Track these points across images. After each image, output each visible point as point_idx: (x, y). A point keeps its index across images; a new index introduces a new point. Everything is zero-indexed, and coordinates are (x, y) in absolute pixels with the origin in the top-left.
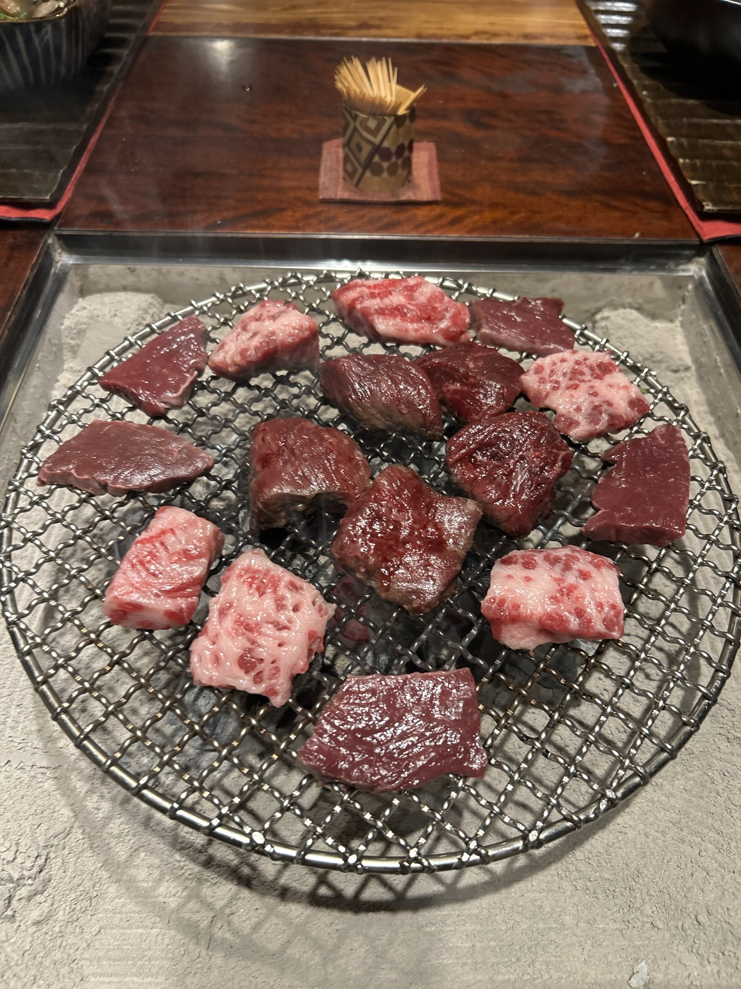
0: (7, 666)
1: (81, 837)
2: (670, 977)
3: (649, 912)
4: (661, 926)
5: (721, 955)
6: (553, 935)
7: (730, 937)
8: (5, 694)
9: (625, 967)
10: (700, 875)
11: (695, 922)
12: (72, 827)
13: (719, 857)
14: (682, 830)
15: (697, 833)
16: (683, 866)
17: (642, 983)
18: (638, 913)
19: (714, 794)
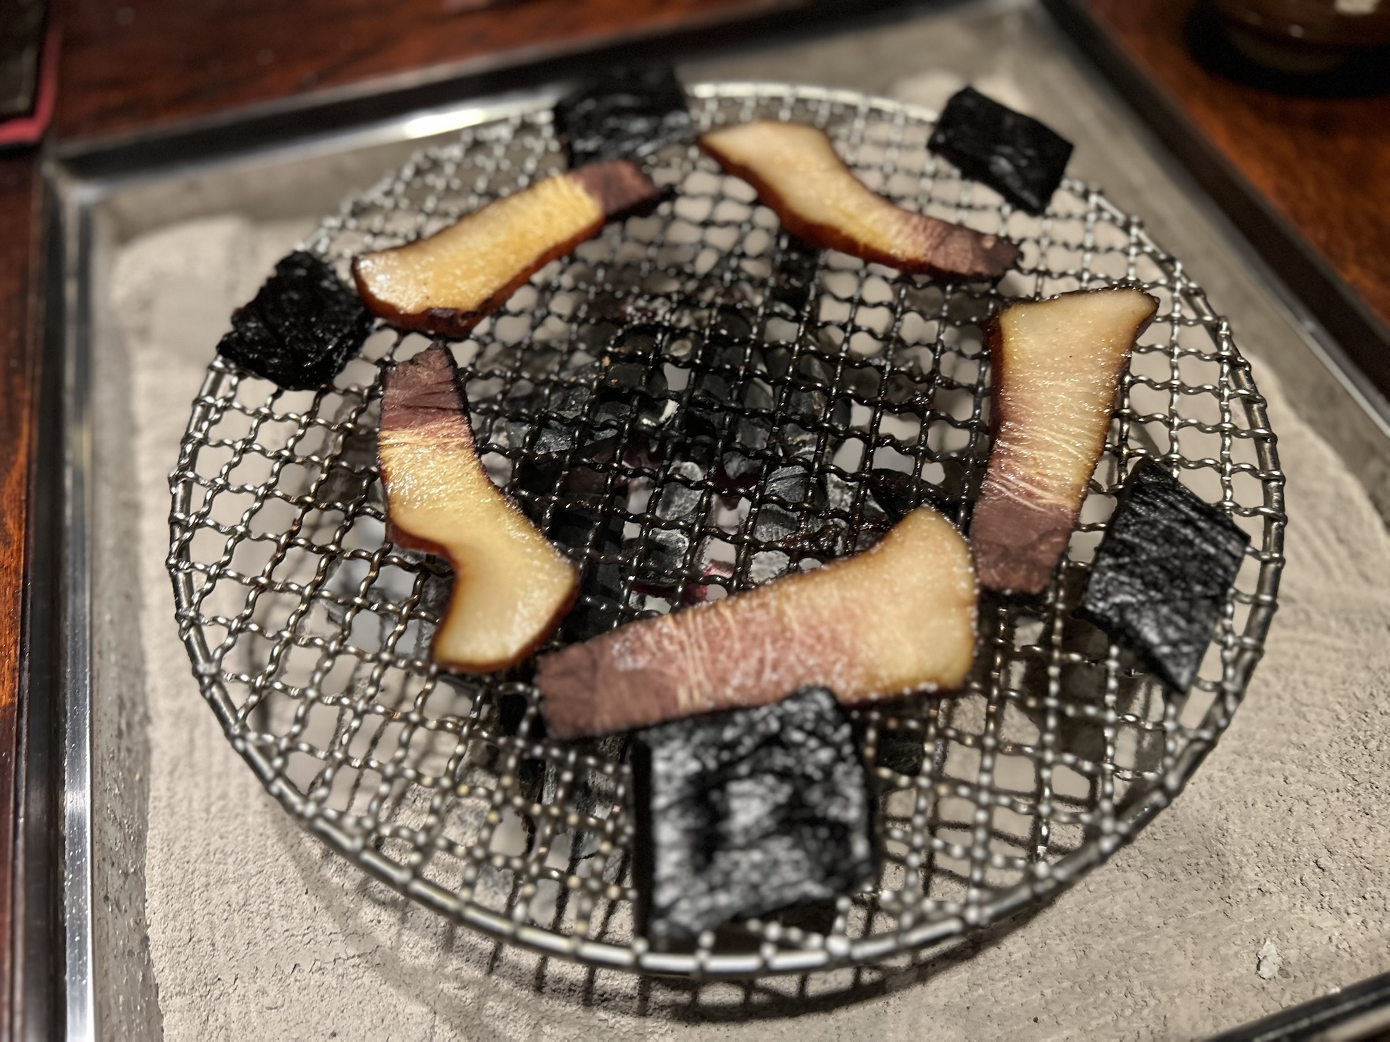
0: (239, 831)
1: (451, 1035)
2: (1306, 949)
3: (1252, 875)
4: (1273, 889)
5: (1361, 900)
6: (1142, 947)
7: (1368, 875)
8: (253, 872)
9: (1245, 956)
10: (1300, 808)
11: (1317, 870)
12: (433, 1027)
13: (1312, 778)
14: (1251, 758)
15: (1273, 757)
16: (1274, 804)
17: (1276, 969)
18: (1239, 882)
19: (1274, 700)
